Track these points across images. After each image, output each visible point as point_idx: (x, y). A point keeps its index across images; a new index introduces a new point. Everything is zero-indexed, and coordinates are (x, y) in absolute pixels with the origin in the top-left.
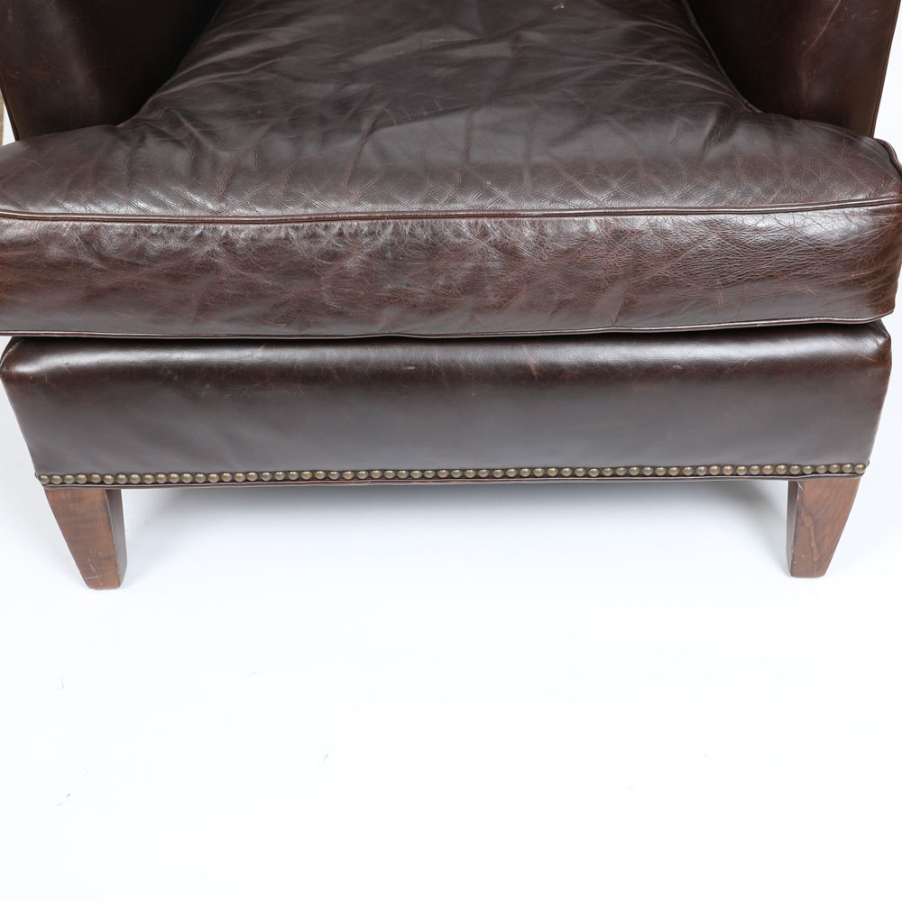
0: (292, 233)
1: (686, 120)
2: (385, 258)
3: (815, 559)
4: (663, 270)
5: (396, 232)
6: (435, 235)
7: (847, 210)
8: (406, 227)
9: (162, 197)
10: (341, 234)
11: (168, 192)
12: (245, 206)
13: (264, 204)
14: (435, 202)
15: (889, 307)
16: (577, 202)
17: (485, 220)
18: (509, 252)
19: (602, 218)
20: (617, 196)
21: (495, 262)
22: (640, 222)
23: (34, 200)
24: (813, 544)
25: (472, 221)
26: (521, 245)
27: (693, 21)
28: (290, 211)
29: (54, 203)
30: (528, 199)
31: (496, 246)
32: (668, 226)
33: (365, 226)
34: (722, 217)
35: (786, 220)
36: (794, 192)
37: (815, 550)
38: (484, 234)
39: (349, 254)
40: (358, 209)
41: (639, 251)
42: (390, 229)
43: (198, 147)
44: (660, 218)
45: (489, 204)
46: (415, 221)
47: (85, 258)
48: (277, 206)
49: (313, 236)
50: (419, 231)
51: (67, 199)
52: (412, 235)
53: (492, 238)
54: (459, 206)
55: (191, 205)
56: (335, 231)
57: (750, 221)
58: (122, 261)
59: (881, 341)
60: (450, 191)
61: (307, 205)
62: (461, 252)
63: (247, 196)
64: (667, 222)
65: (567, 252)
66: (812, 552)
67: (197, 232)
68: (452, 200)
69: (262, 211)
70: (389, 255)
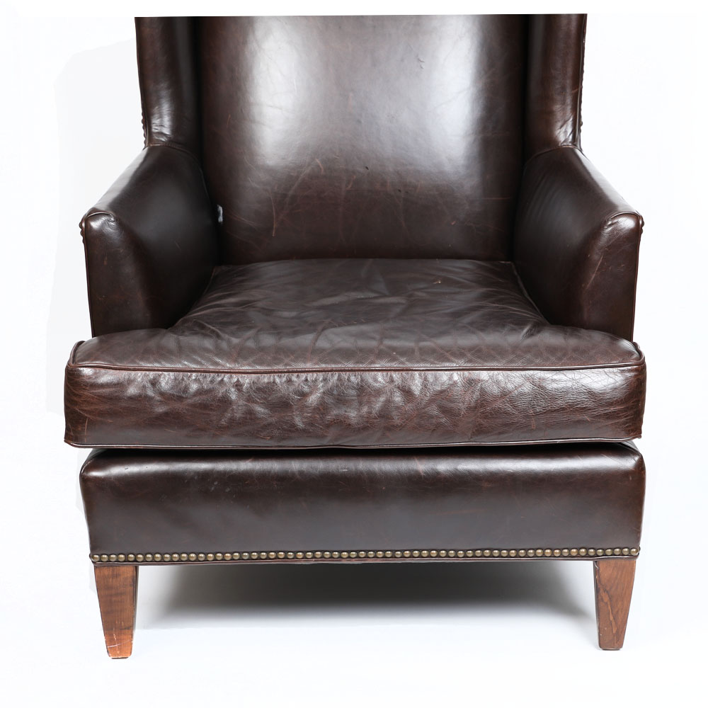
0: (278, 380)
1: (512, 325)
2: (332, 395)
3: (614, 631)
4: (498, 404)
5: (339, 379)
6: (362, 380)
7: (606, 370)
8: (345, 375)
9: (199, 359)
10: (306, 380)
11: (202, 357)
12: (249, 365)
13: (261, 364)
14: (362, 363)
15: (637, 432)
16: (447, 364)
17: (393, 373)
18: (407, 393)
19: (462, 372)
20: (470, 361)
21: (398, 398)
22: (484, 375)
23: (120, 359)
24: (611, 618)
25: (385, 373)
26: (414, 388)
27: (526, 295)
28: (276, 368)
29: (133, 362)
30: (418, 362)
31: (399, 388)
32: (500, 378)
33: (321, 376)
34: (531, 372)
35: (570, 375)
36: (574, 359)
37: (613, 623)
38: (392, 381)
39: (311, 393)
40: (317, 366)
41: (483, 392)
42: (336, 377)
43: (218, 336)
44: (496, 372)
45: (395, 365)
46: (351, 373)
47: (150, 393)
48: (269, 365)
49: (289, 381)
50: (353, 378)
51: (142, 359)
52: (349, 380)
53: (396, 383)
54: (377, 366)
55: (217, 364)
56: (303, 378)
57: (548, 375)
58: (173, 395)
59: (637, 458)
60: (372, 358)
61: (286, 365)
62: (378, 392)
63: (251, 360)
64: (500, 376)
65: (442, 392)
66: (611, 624)
67: (220, 379)
68: (373, 362)
69: (259, 368)
70: (335, 392)
